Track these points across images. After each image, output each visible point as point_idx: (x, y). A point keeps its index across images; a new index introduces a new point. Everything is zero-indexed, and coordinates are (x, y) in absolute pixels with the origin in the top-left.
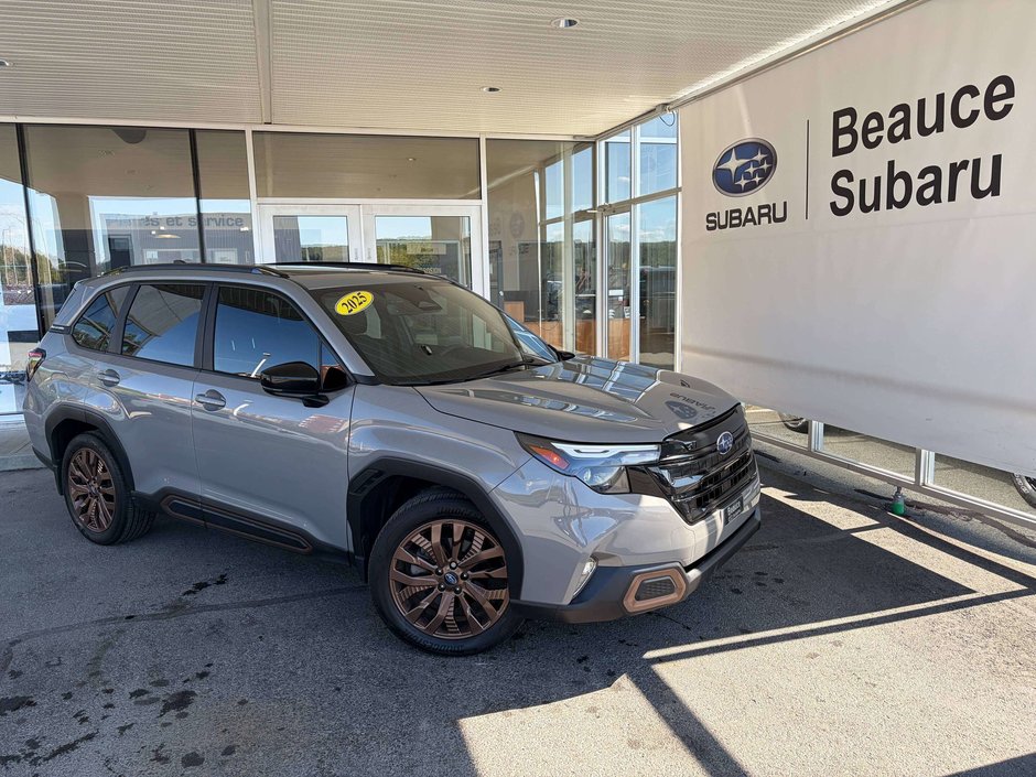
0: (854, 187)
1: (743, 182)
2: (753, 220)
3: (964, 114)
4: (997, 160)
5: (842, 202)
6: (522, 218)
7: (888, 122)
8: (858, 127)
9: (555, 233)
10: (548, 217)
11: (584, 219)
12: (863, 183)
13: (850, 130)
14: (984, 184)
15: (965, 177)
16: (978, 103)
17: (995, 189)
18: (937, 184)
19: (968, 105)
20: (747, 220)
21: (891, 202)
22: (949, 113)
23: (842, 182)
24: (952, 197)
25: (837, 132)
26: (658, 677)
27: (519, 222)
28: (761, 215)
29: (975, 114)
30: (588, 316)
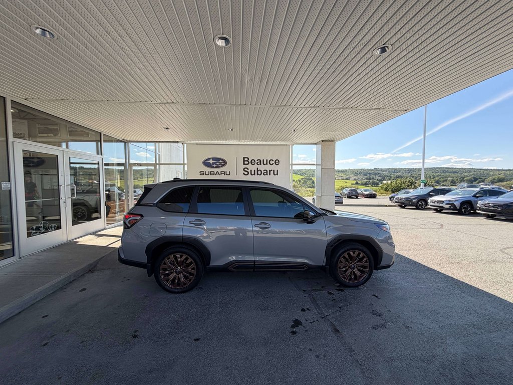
0: (249, 171)
1: (215, 166)
2: (219, 174)
3: (271, 163)
4: (277, 170)
5: (246, 173)
7: (256, 162)
8: (250, 161)
12: (251, 170)
13: (247, 161)
14: (276, 173)
15: (272, 172)
16: (274, 162)
17: (277, 174)
18: (267, 172)
19: (271, 162)
20: (216, 174)
21: (258, 174)
22: (269, 162)
23: (246, 170)
24: (270, 175)
25: (244, 161)
28: (221, 173)
29: (273, 164)
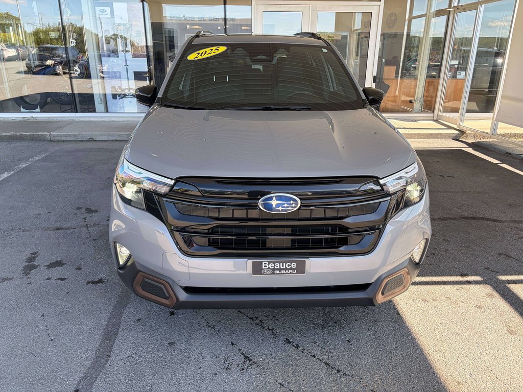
6: (395, 15)
9: (417, 28)
10: (414, 15)
11: (441, 15)
26: (510, 290)
27: (393, 18)
30: (434, 77)
